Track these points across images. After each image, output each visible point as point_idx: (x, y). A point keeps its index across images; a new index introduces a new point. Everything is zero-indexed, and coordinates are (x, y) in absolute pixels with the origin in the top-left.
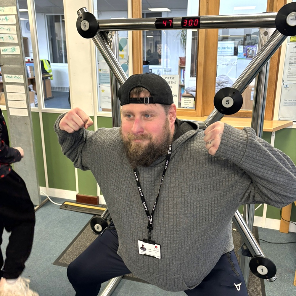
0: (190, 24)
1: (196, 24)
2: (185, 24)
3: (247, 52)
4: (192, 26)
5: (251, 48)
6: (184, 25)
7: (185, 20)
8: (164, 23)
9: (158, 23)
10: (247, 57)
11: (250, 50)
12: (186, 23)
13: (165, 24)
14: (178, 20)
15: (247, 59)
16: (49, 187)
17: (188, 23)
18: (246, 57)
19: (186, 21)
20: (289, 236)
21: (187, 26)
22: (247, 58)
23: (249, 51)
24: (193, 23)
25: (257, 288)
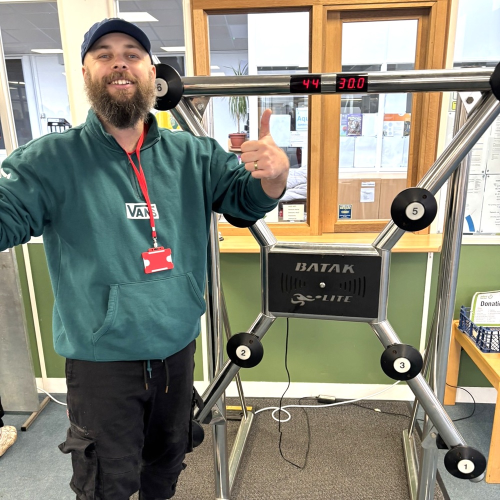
0: (351, 86)
1: (360, 85)
2: (341, 86)
3: (347, 125)
4: (353, 88)
5: (353, 117)
6: (340, 88)
7: (342, 79)
8: (305, 84)
9: (294, 83)
10: (348, 132)
11: (353, 121)
12: (343, 84)
13: (306, 86)
14: (330, 79)
15: (349, 136)
16: (48, 376)
17: (346, 84)
18: (346, 132)
19: (343, 81)
20: (457, 408)
21: (344, 88)
22: (349, 134)
23: (350, 122)
24: (356, 84)
25: (436, 495)
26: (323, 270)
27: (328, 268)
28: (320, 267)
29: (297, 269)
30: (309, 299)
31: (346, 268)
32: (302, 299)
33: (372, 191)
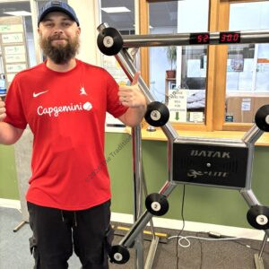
0: (229, 39)
1: (236, 39)
2: (223, 39)
9: (192, 38)
14: (216, 35)
21: (225, 41)
26: (209, 155)
27: (213, 154)
28: (207, 154)
29: (192, 154)
30: (199, 173)
31: (225, 154)
32: (195, 173)
33: (249, 104)
